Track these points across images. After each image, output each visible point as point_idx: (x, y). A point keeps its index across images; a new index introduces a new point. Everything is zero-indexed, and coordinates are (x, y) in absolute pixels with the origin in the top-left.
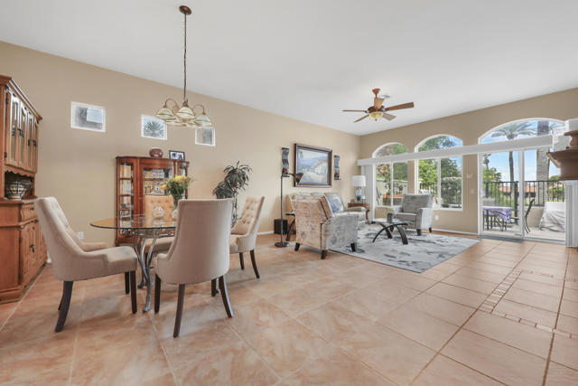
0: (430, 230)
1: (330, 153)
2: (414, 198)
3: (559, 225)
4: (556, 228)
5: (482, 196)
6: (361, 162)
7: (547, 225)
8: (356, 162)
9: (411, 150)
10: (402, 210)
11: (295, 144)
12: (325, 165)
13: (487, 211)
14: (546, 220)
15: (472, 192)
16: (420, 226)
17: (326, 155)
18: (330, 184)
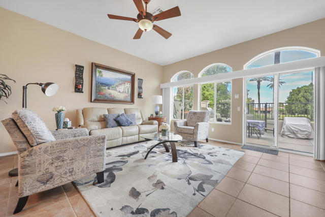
0: (207, 140)
1: (133, 76)
2: (195, 113)
3: (294, 133)
4: (292, 136)
5: (246, 113)
6: (163, 86)
7: (286, 133)
8: (159, 86)
9: (196, 76)
10: (186, 124)
11: (92, 63)
12: (128, 85)
13: (249, 123)
14: (286, 130)
15: (239, 109)
16: (196, 138)
17: (129, 77)
18: (132, 101)
